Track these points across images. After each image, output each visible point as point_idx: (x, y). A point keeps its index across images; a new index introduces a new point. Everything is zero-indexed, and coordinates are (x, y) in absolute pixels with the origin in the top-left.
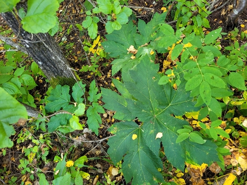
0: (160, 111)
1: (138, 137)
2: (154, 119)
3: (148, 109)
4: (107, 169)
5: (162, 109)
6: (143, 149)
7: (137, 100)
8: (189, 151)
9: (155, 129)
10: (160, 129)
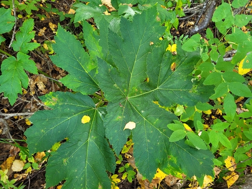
0: (138, 93)
1: (91, 121)
2: (124, 102)
3: (123, 85)
4: (3, 161)
5: (144, 91)
6: (96, 141)
7: (114, 66)
8: (176, 155)
9: (124, 115)
10: (134, 117)
